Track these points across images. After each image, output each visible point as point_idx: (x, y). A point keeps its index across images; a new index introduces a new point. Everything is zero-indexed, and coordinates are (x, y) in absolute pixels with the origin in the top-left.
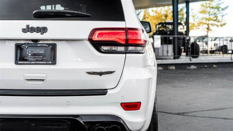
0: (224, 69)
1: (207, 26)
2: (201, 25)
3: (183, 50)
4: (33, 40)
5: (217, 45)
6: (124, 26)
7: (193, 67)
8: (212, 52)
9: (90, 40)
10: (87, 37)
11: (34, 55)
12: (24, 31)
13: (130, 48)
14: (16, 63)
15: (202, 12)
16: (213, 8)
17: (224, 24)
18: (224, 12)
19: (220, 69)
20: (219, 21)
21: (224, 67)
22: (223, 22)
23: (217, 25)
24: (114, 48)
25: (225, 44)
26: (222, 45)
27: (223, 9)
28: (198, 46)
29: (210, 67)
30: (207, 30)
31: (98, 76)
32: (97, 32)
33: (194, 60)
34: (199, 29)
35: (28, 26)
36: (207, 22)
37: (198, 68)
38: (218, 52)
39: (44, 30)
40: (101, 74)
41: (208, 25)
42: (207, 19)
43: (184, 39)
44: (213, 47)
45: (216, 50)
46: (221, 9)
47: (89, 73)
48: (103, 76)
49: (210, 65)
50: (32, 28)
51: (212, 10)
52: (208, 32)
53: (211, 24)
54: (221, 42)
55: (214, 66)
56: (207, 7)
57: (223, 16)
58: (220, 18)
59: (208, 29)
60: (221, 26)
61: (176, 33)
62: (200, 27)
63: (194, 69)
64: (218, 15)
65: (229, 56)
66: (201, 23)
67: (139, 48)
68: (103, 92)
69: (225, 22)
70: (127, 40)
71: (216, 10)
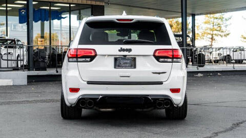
0: (227, 77)
1: (211, 37)
2: (206, 35)
3: (190, 60)
4: (124, 56)
5: (221, 55)
6: (171, 48)
7: (200, 75)
8: (216, 62)
9: (154, 56)
10: (152, 54)
11: (124, 63)
12: (120, 51)
13: (174, 60)
14: (115, 68)
15: (206, 23)
16: (217, 18)
17: (228, 34)
18: (228, 22)
19: (224, 77)
20: (223, 32)
21: (227, 75)
22: (227, 33)
23: (221, 35)
24: (166, 60)
25: (228, 54)
26: (225, 55)
27: (226, 20)
28: (204, 56)
29: (214, 75)
30: (211, 40)
31: (158, 75)
32: (158, 51)
33: (201, 69)
34: (203, 39)
35: (121, 48)
36: (211, 32)
37: (204, 76)
38: (222, 62)
39: (130, 50)
40: (159, 73)
41: (212, 35)
42: (211, 30)
43: (191, 50)
44: (217, 56)
45: (220, 60)
46: (224, 20)
47: (154, 73)
48: (161, 74)
49: (215, 73)
50: (124, 49)
51: (216, 20)
52: (212, 42)
53: (216, 34)
54: (225, 52)
55: (219, 74)
56: (211, 18)
57: (227, 26)
58: (223, 28)
59: (212, 38)
60: (225, 36)
61: (185, 45)
62: (204, 38)
63: (201, 77)
64: (222, 26)
65: (232, 65)
66: (205, 33)
67: (179, 60)
68: (161, 83)
69: (229, 32)
70: (173, 56)
71: (220, 20)
